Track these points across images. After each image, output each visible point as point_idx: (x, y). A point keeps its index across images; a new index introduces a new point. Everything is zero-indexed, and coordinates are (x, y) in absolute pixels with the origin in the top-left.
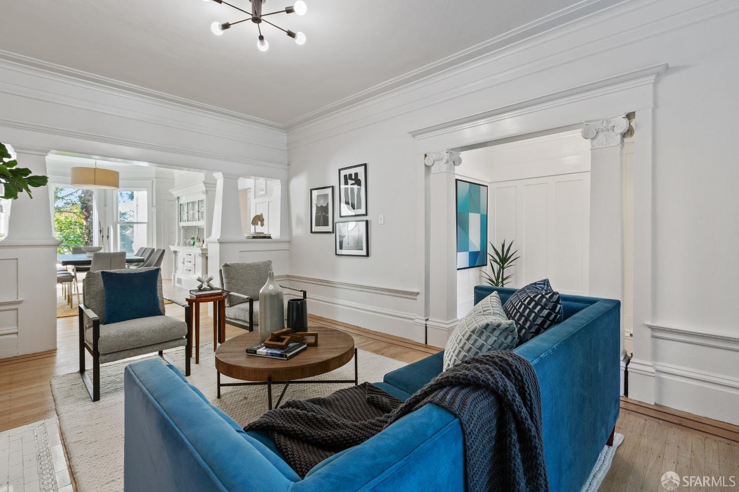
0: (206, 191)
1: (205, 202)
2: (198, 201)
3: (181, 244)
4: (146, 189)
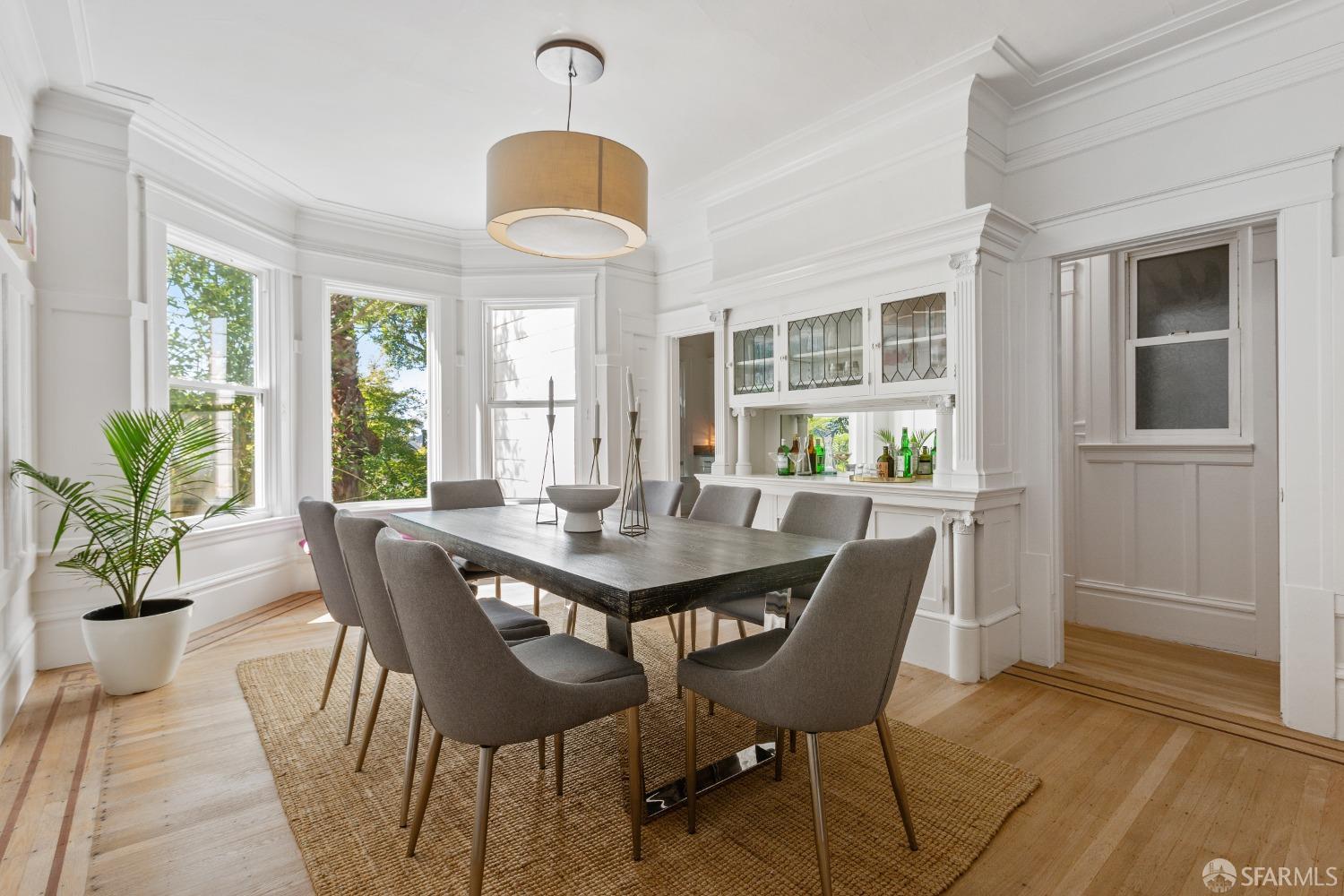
2: (883, 305)
3: (738, 468)
4: (575, 301)
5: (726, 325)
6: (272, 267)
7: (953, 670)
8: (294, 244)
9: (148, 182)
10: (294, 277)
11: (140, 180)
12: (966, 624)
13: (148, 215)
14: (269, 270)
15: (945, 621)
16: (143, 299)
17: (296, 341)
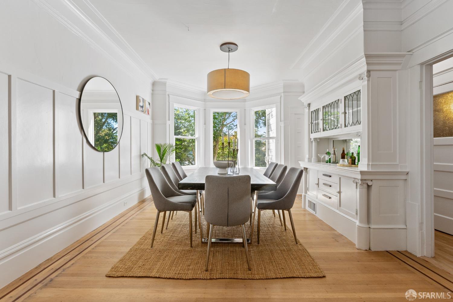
0: (369, 71)
1: (364, 97)
2: (345, 97)
3: (312, 160)
4: (275, 105)
5: (309, 109)
6: (199, 108)
7: (356, 242)
8: (204, 101)
9: (170, 95)
10: (204, 109)
11: (169, 95)
12: (361, 225)
13: (170, 102)
14: (198, 109)
15: (355, 223)
16: (169, 120)
17: (205, 125)
